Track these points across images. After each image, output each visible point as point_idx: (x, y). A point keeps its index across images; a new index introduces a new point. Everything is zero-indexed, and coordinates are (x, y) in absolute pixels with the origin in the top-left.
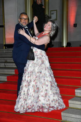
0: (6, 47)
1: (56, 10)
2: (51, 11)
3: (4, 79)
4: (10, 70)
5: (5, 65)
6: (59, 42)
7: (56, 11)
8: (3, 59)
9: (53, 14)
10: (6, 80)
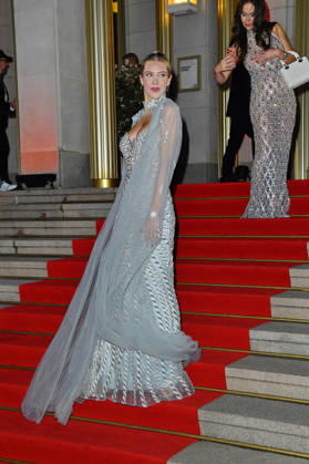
0: (24, 186)
1: (198, 57)
2: (180, 59)
3: (10, 293)
4: (32, 264)
5: (16, 247)
6: (208, 165)
7: (195, 61)
8: (9, 224)
9: (186, 69)
10: (17, 299)
